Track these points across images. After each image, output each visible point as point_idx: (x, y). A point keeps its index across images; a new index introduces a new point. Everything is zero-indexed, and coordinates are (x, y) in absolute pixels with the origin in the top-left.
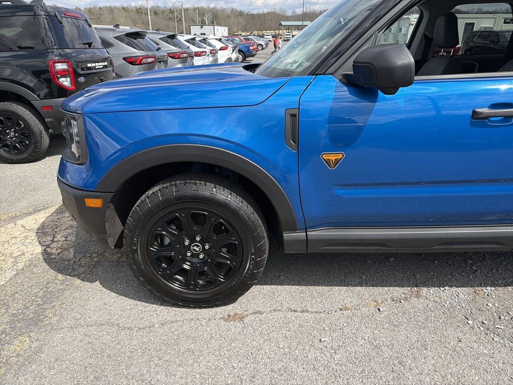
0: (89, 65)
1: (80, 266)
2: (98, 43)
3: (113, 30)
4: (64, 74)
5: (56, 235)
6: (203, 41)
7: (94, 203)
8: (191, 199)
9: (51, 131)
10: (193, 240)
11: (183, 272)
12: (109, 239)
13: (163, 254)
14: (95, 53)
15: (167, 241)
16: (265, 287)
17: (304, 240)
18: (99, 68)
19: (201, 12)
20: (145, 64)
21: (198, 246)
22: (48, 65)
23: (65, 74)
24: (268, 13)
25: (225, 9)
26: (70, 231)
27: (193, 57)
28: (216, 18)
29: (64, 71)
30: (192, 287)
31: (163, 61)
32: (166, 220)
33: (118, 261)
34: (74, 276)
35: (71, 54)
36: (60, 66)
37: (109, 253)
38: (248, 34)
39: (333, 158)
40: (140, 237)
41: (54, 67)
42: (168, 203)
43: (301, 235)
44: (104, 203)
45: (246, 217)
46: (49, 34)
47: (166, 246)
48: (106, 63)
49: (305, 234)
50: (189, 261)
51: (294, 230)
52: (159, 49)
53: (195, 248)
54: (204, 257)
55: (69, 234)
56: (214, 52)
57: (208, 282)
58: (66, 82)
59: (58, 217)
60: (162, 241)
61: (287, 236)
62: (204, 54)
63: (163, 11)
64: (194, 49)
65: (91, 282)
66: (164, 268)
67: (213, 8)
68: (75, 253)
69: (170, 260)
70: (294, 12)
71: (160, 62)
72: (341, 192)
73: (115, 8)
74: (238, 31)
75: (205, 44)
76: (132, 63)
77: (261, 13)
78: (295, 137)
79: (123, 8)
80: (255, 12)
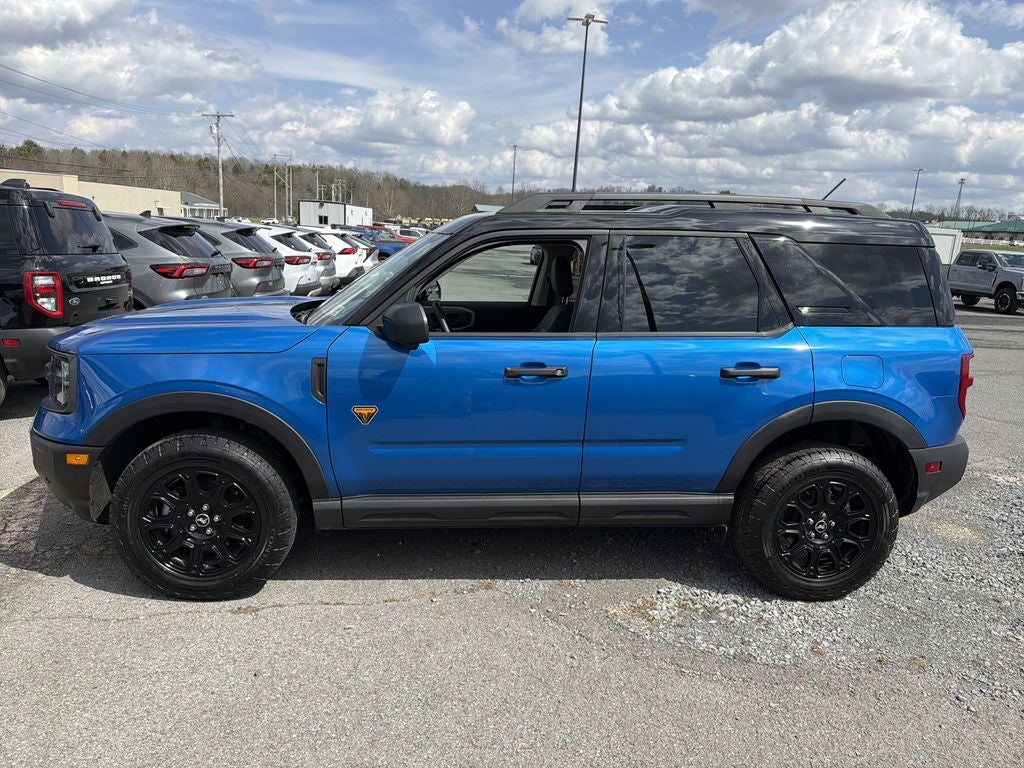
0: (90, 280)
1: (45, 559)
2: (108, 243)
3: (139, 221)
4: (47, 292)
5: (9, 524)
6: (308, 238)
7: (79, 459)
8: (199, 455)
9: (10, 378)
10: (198, 511)
11: (183, 551)
12: (91, 508)
13: (160, 526)
14: (101, 260)
15: (166, 510)
16: (297, 581)
17: (338, 510)
18: (106, 285)
19: (326, 175)
20: (187, 277)
21: (204, 518)
22: (22, 277)
23: (49, 293)
24: (454, 188)
25: (373, 174)
26: (31, 520)
27: (282, 267)
28: (353, 189)
29: (47, 287)
30: (193, 572)
31: (222, 273)
32: (165, 482)
33: (101, 554)
34: (36, 570)
35: (59, 261)
36: (41, 281)
37: (88, 545)
38: (413, 221)
39: (365, 412)
40: (131, 502)
41: (33, 281)
42: (170, 460)
43: (335, 504)
44: (90, 459)
45: (264, 478)
46: (30, 228)
47: (165, 516)
48: (119, 277)
49: (339, 502)
50: (192, 538)
51: (325, 496)
52: (216, 254)
53: (201, 520)
54: (212, 534)
55: (30, 524)
56: (328, 256)
57: (216, 566)
58: (48, 304)
59: (13, 503)
60: (160, 510)
61: (317, 504)
62: (306, 260)
63: (252, 168)
64: (285, 251)
65: (59, 576)
66: (159, 546)
67: (350, 170)
68: (37, 545)
69: (167, 536)
70: (501, 189)
71: (217, 274)
72: (377, 451)
73: (156, 155)
74: (396, 215)
75: (312, 242)
76: (165, 275)
77: (440, 185)
78: (323, 388)
79: (172, 157)
80: (430, 184)
